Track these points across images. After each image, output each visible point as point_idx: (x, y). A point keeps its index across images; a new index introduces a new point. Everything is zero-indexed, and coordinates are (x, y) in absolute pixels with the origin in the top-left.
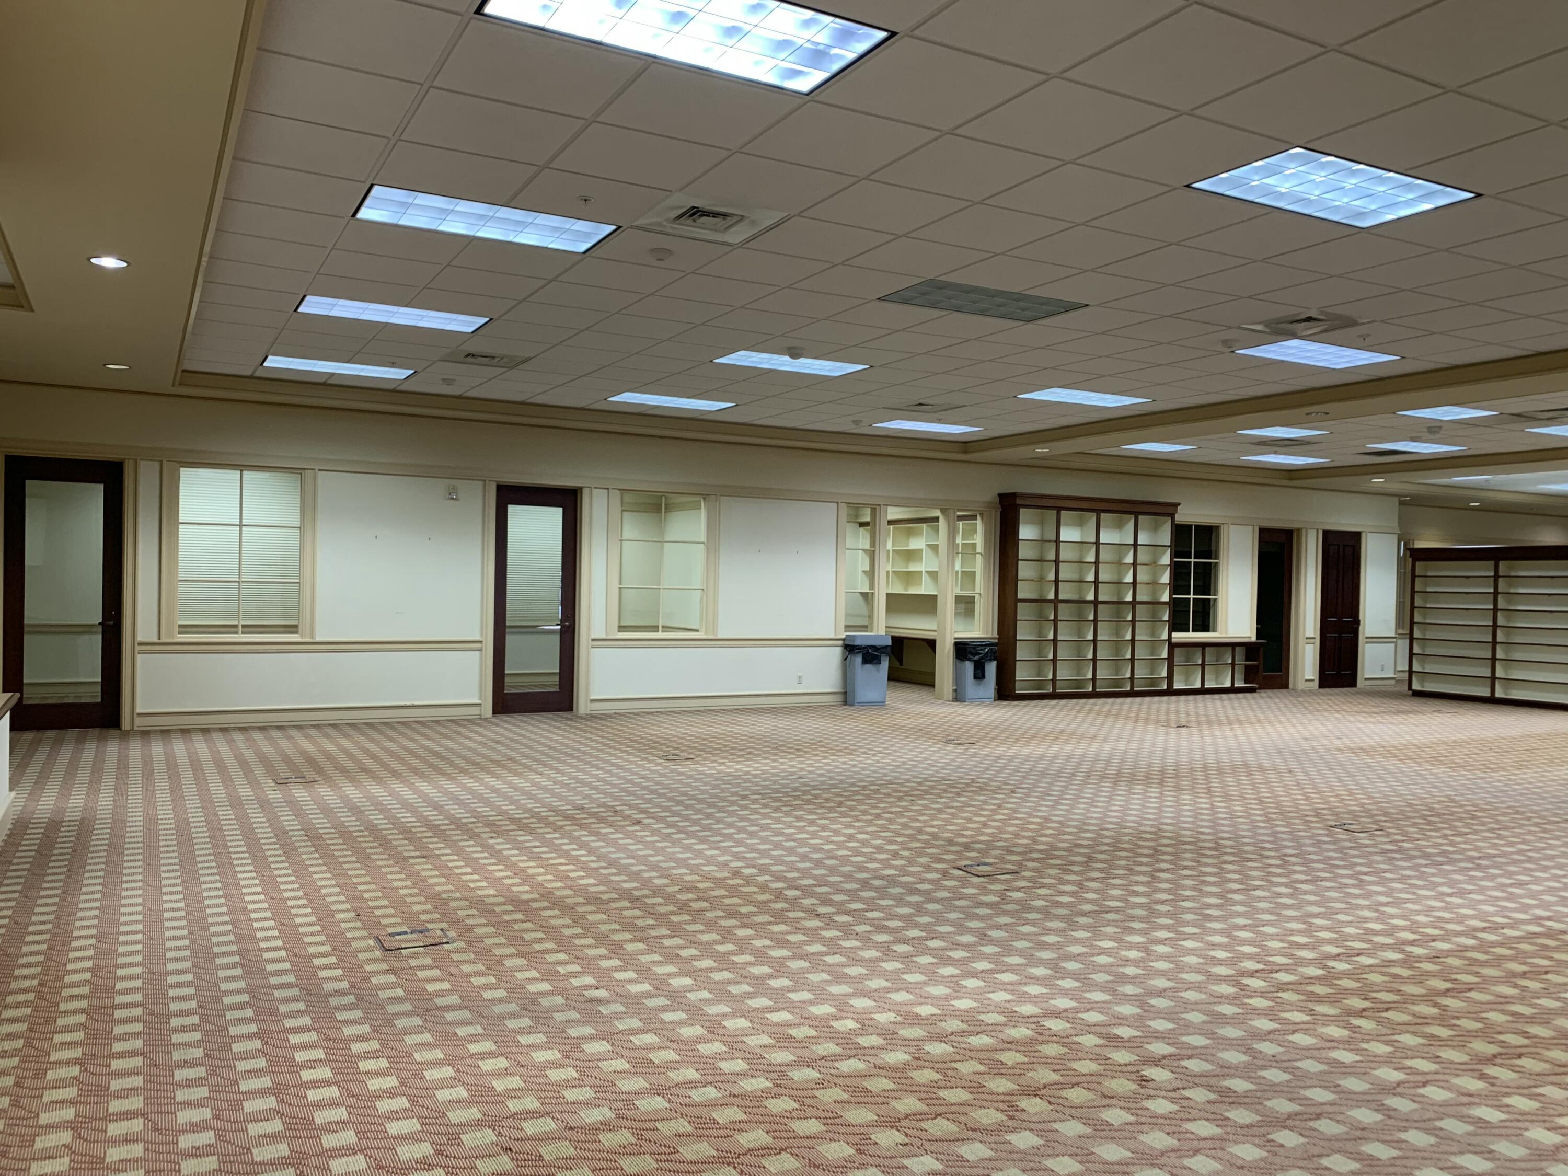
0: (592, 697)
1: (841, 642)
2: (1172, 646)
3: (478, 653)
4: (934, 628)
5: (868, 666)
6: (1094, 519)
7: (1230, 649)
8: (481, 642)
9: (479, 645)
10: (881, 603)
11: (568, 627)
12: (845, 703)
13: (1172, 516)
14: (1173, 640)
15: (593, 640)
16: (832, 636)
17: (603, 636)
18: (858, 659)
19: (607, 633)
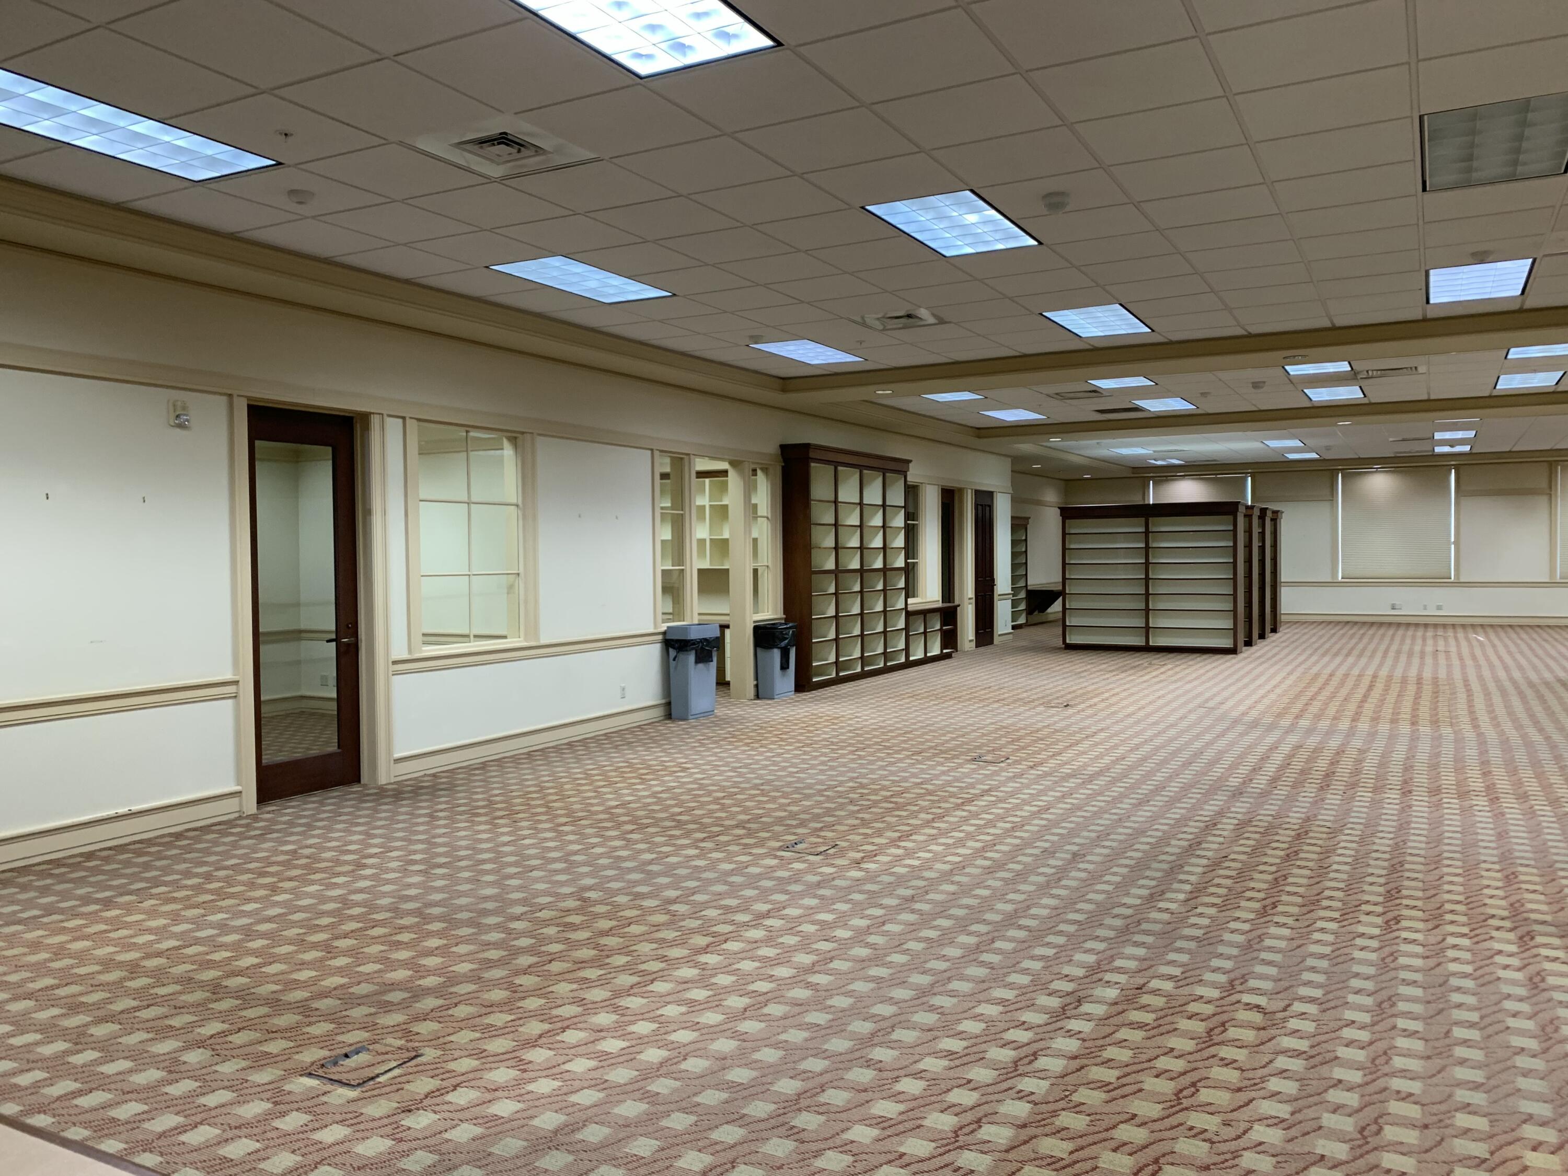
0: (397, 755)
1: (660, 637)
2: (909, 614)
3: (230, 702)
4: (727, 612)
5: (701, 666)
6: (857, 476)
7: (922, 617)
8: (236, 683)
9: (231, 689)
10: (692, 583)
11: (348, 645)
12: (669, 716)
13: (904, 474)
14: (910, 608)
15: (395, 663)
16: (652, 630)
17: (405, 656)
18: (692, 657)
19: (410, 651)
